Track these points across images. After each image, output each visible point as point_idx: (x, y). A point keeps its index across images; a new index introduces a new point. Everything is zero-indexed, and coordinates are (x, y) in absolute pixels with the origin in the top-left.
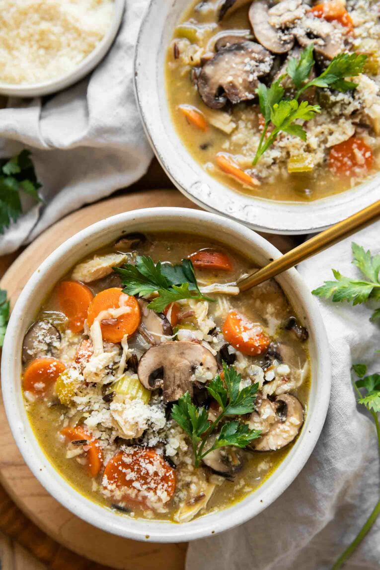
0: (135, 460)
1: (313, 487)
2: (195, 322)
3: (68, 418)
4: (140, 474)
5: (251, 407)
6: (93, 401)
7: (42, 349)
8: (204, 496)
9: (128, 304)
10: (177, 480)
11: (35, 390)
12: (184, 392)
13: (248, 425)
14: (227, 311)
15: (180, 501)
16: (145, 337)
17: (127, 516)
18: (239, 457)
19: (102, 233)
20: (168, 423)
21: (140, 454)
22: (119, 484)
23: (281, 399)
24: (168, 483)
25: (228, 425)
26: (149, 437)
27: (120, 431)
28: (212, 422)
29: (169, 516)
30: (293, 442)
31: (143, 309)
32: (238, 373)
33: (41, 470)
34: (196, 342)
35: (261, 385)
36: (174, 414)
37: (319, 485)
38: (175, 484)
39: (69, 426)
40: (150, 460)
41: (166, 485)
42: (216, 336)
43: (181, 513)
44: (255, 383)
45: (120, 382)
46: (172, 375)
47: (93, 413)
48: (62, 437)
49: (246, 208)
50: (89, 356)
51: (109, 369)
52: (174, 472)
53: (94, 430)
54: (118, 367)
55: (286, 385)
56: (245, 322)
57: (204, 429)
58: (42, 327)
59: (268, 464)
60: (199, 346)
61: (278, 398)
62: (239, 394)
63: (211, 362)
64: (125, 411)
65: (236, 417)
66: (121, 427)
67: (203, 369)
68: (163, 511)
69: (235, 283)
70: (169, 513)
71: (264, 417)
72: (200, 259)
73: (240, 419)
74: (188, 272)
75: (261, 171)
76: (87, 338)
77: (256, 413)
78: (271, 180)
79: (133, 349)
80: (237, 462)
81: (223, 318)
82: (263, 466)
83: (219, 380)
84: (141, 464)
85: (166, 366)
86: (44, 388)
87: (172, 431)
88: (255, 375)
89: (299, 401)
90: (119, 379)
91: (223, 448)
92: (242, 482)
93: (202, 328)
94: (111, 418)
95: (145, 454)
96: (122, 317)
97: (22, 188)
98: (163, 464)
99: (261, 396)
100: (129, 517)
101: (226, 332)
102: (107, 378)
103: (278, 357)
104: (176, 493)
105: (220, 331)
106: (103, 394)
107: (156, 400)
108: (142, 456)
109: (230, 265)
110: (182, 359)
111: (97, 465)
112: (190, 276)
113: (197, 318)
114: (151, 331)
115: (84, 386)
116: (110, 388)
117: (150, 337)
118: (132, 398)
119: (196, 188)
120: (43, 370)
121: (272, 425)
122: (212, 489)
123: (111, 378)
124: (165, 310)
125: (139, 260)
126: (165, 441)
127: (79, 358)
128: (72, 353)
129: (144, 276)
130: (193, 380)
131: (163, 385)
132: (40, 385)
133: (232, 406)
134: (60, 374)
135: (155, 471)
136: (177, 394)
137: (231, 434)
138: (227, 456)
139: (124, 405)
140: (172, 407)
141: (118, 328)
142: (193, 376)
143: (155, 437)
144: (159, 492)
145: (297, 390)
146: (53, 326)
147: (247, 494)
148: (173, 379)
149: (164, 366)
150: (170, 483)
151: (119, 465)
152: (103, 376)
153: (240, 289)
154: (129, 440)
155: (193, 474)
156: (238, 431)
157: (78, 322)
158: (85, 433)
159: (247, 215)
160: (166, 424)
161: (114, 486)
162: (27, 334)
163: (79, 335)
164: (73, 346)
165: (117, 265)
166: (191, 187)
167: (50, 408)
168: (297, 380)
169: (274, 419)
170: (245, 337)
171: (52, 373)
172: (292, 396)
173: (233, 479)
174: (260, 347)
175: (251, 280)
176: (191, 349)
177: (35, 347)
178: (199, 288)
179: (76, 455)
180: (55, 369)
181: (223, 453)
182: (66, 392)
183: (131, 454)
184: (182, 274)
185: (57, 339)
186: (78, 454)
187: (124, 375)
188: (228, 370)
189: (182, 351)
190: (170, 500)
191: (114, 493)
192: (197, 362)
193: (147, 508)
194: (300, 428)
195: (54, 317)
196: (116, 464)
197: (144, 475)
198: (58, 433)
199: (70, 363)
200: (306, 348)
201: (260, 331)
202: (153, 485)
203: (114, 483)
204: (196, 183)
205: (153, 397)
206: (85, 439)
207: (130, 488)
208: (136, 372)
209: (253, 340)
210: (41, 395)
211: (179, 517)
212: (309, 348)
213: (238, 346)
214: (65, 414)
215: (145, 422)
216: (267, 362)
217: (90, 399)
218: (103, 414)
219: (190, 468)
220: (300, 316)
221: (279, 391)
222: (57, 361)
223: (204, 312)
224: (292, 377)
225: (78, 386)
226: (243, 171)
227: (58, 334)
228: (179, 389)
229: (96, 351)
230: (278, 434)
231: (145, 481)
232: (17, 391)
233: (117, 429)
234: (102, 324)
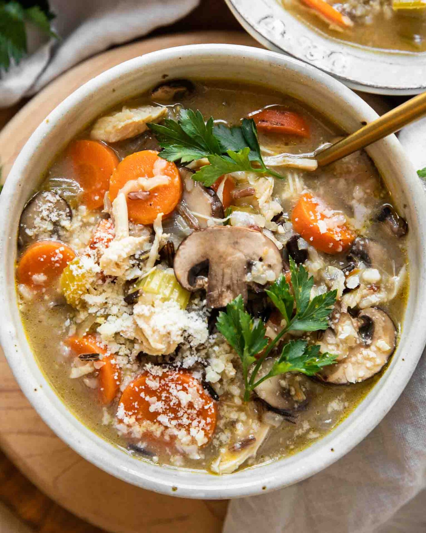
0: (164, 385)
1: (403, 438)
2: (255, 203)
3: (76, 323)
4: (169, 405)
5: (325, 323)
6: (110, 302)
7: (46, 229)
8: (254, 439)
9: (165, 172)
10: (218, 417)
11: (33, 284)
12: (235, 295)
13: (319, 346)
14: (298, 192)
15: (221, 445)
16: (186, 219)
17: (148, 460)
18: (304, 390)
19: (135, 76)
20: (211, 337)
21: (170, 377)
22: (139, 416)
23: (367, 315)
24: (206, 420)
25: (293, 345)
26: (184, 355)
27: (145, 344)
28: (270, 339)
29: (204, 464)
30: (380, 374)
31: (186, 180)
32: (309, 276)
33: (36, 390)
34: (255, 229)
35: (340, 293)
36: (220, 325)
37: (411, 436)
38: (216, 422)
39: (76, 335)
40: (183, 387)
41: (203, 422)
42: (282, 225)
43: (221, 461)
44: (332, 290)
45: (149, 277)
46: (220, 273)
47: (109, 318)
48: (66, 350)
49: (333, 55)
50: (109, 240)
51: (135, 259)
52: (215, 406)
53: (110, 342)
54: (147, 258)
55: (374, 296)
56: (322, 208)
57: (260, 349)
58: (47, 199)
59: (343, 403)
60: (259, 234)
61: (363, 313)
62: (310, 304)
63: (274, 258)
64: (153, 317)
65: (303, 335)
66: (147, 337)
67: (263, 266)
68: (197, 457)
69: (312, 154)
70: (205, 460)
71: (342, 336)
72: (266, 119)
73: (308, 339)
74: (249, 136)
75: (354, 7)
76: (107, 216)
77: (331, 332)
78: (368, 20)
79: (169, 234)
80: (302, 397)
81: (293, 201)
82: (334, 405)
83: (283, 282)
84: (171, 391)
85: (212, 259)
86: (45, 282)
87: (216, 348)
88: (331, 280)
89: (391, 319)
90: (148, 274)
91: (284, 377)
92: (306, 426)
93: (264, 212)
94: (134, 326)
95: (178, 378)
96: (156, 189)
97: (28, 18)
98: (201, 392)
99: (339, 309)
100: (151, 463)
101: (297, 220)
102: (131, 271)
103: (365, 257)
104: (217, 434)
105: (287, 217)
106: (124, 294)
107: (196, 305)
108: (172, 380)
109: (306, 129)
110: (236, 251)
111: (111, 389)
112: (250, 141)
113: (257, 199)
114: (195, 211)
115: (100, 282)
116: (135, 286)
117: (193, 219)
118: (164, 300)
119: (266, 24)
120: (45, 256)
121: (351, 349)
122: (265, 432)
123: (137, 273)
124: (214, 185)
125: (184, 115)
126: (206, 361)
127: (95, 243)
128: (87, 237)
129: (189, 137)
130: (248, 281)
131: (206, 285)
132: (40, 278)
133: (299, 319)
134: (68, 263)
135: (190, 402)
136: (226, 297)
137: (296, 356)
138: (288, 387)
139: (152, 308)
140: (218, 315)
141: (151, 205)
142: (249, 274)
143: (191, 355)
144: (193, 431)
145: (388, 304)
146: (63, 199)
147: (312, 442)
148: (221, 277)
149: (210, 259)
150: (209, 420)
151: (141, 390)
152: (127, 268)
153: (319, 163)
154: (157, 356)
155: (240, 409)
156: (306, 352)
157: (95, 195)
158: (98, 344)
159: (333, 64)
160: (209, 338)
161: (132, 420)
162: (27, 207)
163: (96, 212)
164: (87, 227)
165: (154, 120)
166: (260, 22)
167: (52, 309)
168: (389, 290)
169: (356, 341)
170: (323, 227)
171: (57, 262)
172: (382, 312)
173: (295, 420)
174: (342, 243)
175: (334, 151)
176: (248, 237)
177: (36, 226)
178: (264, 158)
179: (83, 374)
180: (61, 256)
181: (284, 383)
182: (75, 287)
183: (158, 376)
184: (240, 137)
185: (67, 216)
186: (87, 373)
187: (155, 267)
188: (296, 270)
189: (236, 240)
190: (207, 443)
191: (132, 428)
192: (255, 257)
193: (176, 452)
194: (391, 356)
195: (64, 186)
196: (137, 389)
197: (175, 407)
198: (62, 343)
199: (82, 250)
200: (404, 247)
201: (341, 221)
202: (185, 421)
203: (132, 415)
204: (266, 18)
205: (192, 301)
206: (98, 352)
207: (155, 423)
208: (171, 265)
209: (332, 231)
210: (41, 290)
211: (219, 466)
212: (408, 248)
213: (311, 239)
214: (71, 319)
215: (180, 332)
216: (349, 264)
217: (106, 299)
218: (123, 320)
219: (237, 401)
220: (398, 202)
221: (364, 304)
222: (65, 247)
223: (268, 190)
224: (382, 285)
225: (91, 280)
226: (332, 5)
227: (68, 210)
228: (229, 291)
229: (119, 234)
230: (359, 361)
231: (176, 414)
232: (9, 283)
233: (142, 342)
234: (129, 198)
